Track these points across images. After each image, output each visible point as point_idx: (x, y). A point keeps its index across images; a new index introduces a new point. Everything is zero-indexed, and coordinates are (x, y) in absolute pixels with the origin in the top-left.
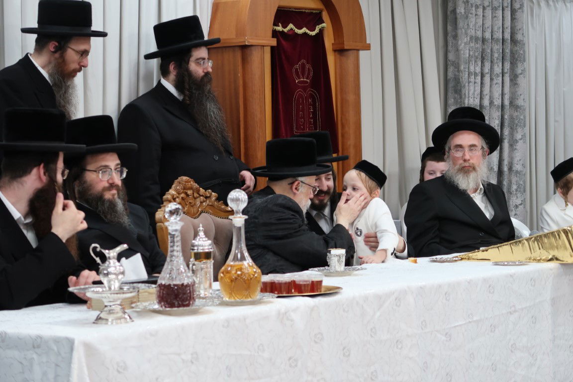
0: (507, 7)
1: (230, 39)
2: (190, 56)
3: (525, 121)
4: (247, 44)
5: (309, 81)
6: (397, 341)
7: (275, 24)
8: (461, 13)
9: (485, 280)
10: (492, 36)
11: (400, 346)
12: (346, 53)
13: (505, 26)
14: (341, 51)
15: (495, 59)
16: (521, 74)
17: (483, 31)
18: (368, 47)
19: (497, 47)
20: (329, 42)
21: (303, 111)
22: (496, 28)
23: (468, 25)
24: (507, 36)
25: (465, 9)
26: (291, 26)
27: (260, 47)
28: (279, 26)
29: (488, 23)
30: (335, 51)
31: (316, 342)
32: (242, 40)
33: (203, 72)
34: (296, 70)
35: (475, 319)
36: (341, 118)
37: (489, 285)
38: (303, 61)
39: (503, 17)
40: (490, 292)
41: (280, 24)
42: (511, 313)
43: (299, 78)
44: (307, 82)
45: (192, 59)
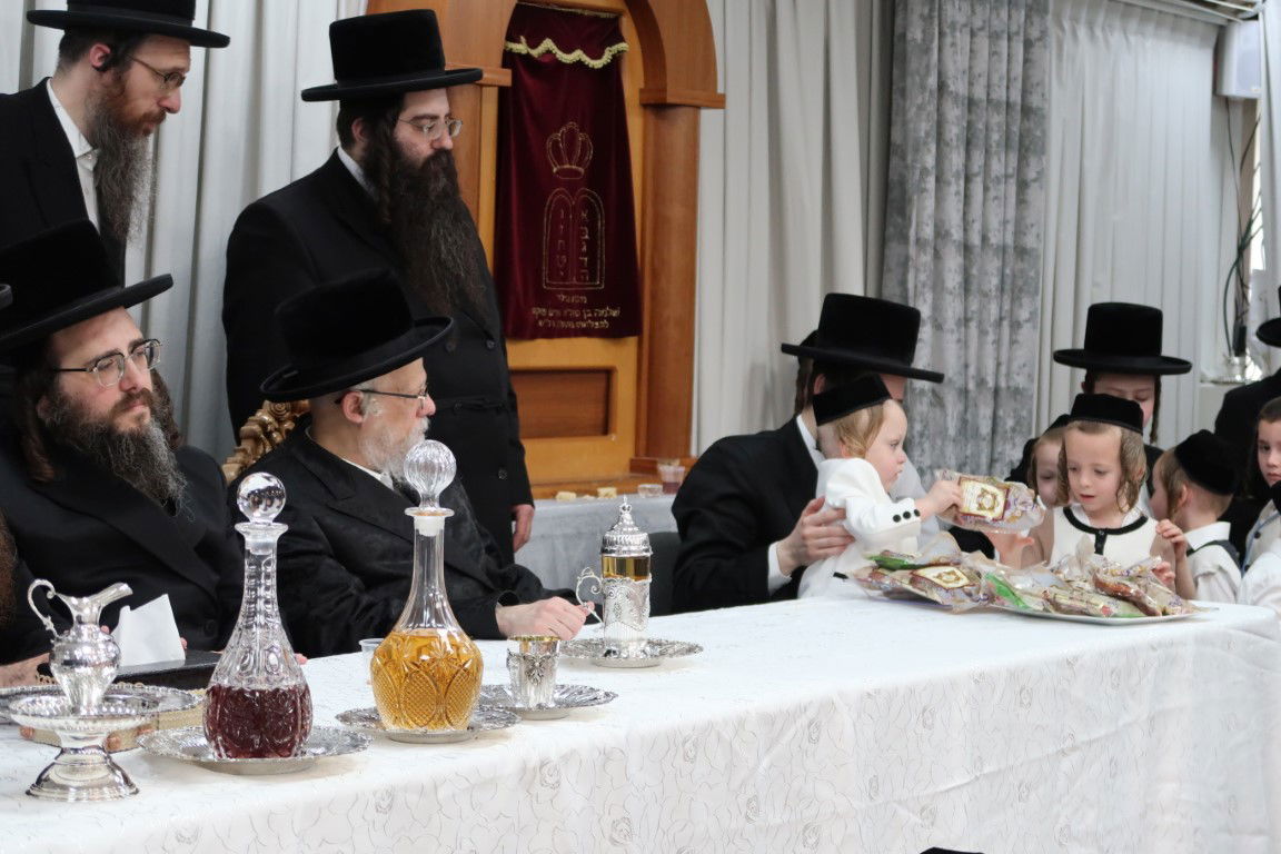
0: (1017, 33)
3: (1037, 283)
5: (581, 170)
6: (806, 828)
7: (512, 36)
8: (914, 40)
9: (1014, 675)
10: (988, 94)
11: (812, 841)
12: (671, 112)
13: (1012, 75)
14: (658, 107)
15: (994, 145)
16: (1035, 180)
17: (971, 84)
18: (719, 102)
19: (997, 119)
20: (632, 85)
21: (565, 236)
22: (995, 79)
24: (1016, 96)
25: (924, 32)
26: (548, 44)
28: (519, 42)
29: (981, 65)
30: (645, 106)
31: (614, 842)
33: (432, 147)
34: (556, 143)
35: (987, 770)
36: (652, 258)
37: (1020, 685)
38: (570, 124)
39: (1009, 55)
40: (1021, 703)
41: (523, 39)
42: (1063, 752)
43: (561, 163)
44: (577, 173)
45: (404, 116)
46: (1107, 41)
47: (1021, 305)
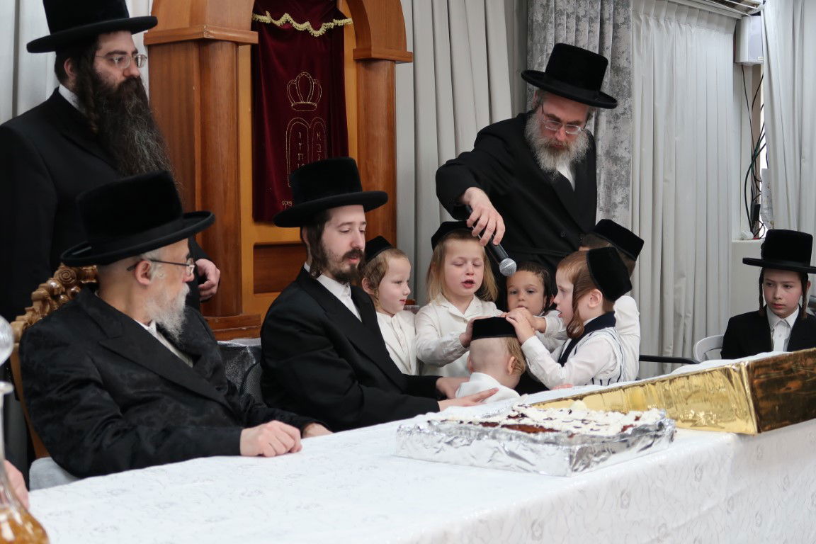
0: (609, 19)
1: (179, 29)
2: (97, 48)
4: (205, 36)
5: (316, 105)
7: (257, 10)
12: (375, 65)
14: (366, 61)
18: (410, 58)
20: (350, 45)
21: (304, 151)
23: (545, 38)
25: (543, 15)
26: (286, 17)
27: (229, 44)
28: (265, 15)
30: (358, 61)
32: (196, 31)
33: (123, 75)
34: (293, 86)
36: (366, 164)
38: (303, 74)
41: (267, 13)
43: (297, 99)
44: (313, 107)
45: (100, 53)
46: (667, 28)
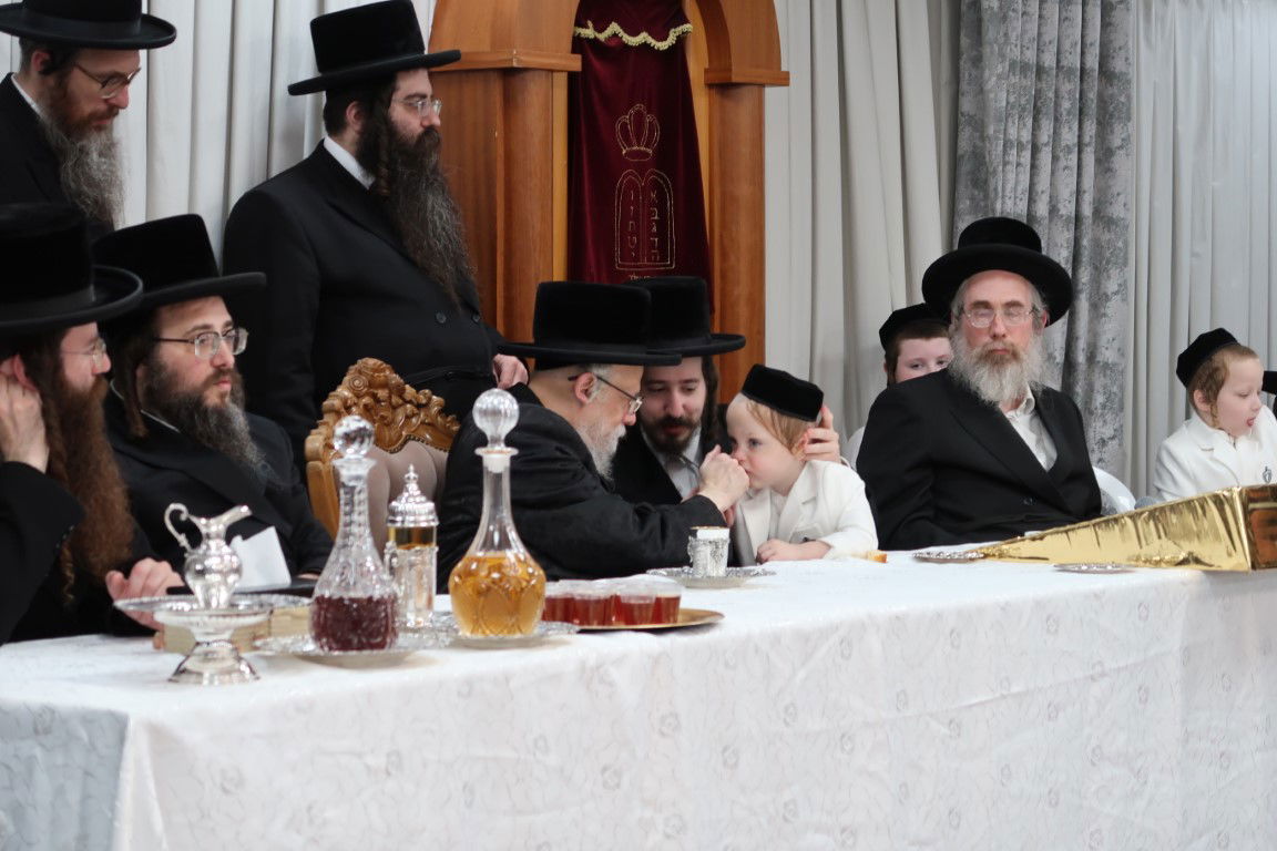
1: (477, 53)
2: (394, 90)
3: (1126, 253)
4: (515, 64)
5: (650, 151)
6: (843, 736)
7: (580, 23)
8: (991, 8)
9: (1039, 604)
10: (1058, 61)
11: (847, 748)
12: (735, 92)
13: (1089, 40)
14: (723, 87)
15: (1064, 113)
16: (1121, 147)
17: (1040, 51)
18: (783, 80)
19: (1070, 87)
20: (697, 65)
21: (636, 219)
22: (1067, 45)
23: (1006, 35)
24: (1093, 62)
26: (614, 28)
27: (544, 73)
28: (587, 27)
29: (1051, 32)
30: (710, 86)
31: (663, 734)
32: (505, 57)
33: (421, 125)
34: (624, 126)
35: (1015, 689)
36: (721, 236)
37: (1048, 615)
38: (638, 106)
39: (1083, 19)
40: (1048, 631)
41: (590, 24)
42: (1093, 678)
43: (630, 145)
44: (647, 154)
45: (399, 96)
47: (1109, 277)
